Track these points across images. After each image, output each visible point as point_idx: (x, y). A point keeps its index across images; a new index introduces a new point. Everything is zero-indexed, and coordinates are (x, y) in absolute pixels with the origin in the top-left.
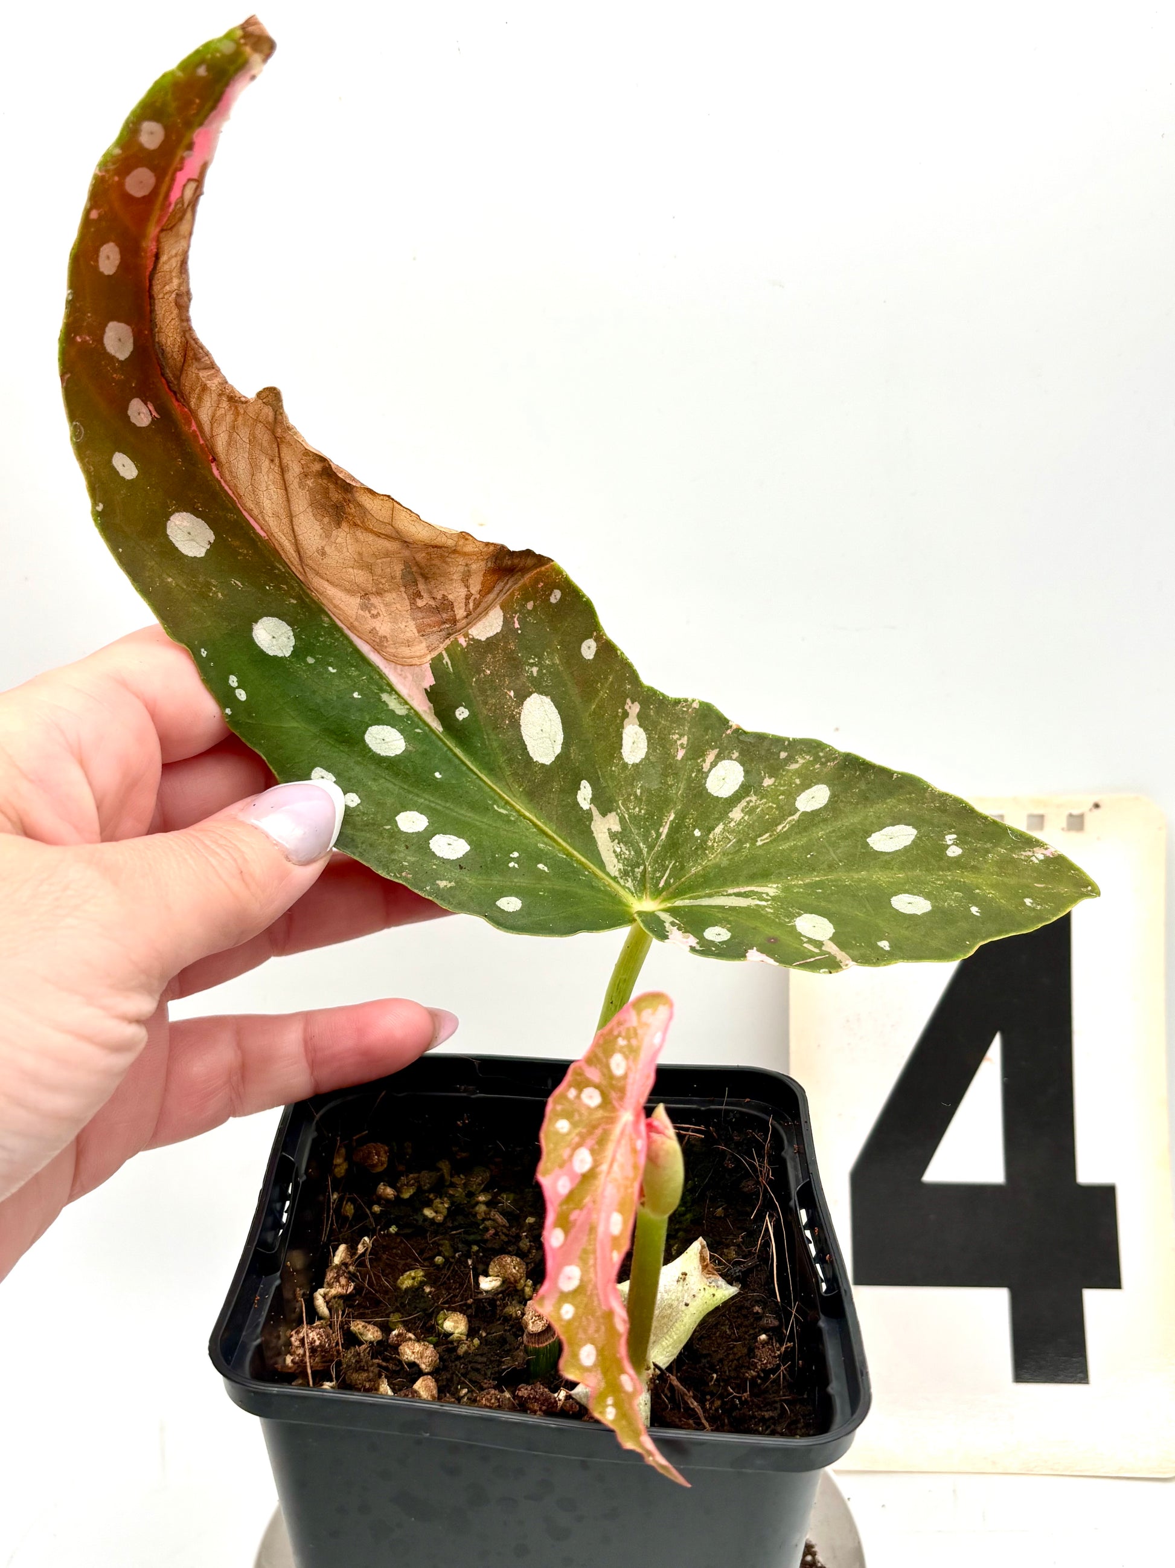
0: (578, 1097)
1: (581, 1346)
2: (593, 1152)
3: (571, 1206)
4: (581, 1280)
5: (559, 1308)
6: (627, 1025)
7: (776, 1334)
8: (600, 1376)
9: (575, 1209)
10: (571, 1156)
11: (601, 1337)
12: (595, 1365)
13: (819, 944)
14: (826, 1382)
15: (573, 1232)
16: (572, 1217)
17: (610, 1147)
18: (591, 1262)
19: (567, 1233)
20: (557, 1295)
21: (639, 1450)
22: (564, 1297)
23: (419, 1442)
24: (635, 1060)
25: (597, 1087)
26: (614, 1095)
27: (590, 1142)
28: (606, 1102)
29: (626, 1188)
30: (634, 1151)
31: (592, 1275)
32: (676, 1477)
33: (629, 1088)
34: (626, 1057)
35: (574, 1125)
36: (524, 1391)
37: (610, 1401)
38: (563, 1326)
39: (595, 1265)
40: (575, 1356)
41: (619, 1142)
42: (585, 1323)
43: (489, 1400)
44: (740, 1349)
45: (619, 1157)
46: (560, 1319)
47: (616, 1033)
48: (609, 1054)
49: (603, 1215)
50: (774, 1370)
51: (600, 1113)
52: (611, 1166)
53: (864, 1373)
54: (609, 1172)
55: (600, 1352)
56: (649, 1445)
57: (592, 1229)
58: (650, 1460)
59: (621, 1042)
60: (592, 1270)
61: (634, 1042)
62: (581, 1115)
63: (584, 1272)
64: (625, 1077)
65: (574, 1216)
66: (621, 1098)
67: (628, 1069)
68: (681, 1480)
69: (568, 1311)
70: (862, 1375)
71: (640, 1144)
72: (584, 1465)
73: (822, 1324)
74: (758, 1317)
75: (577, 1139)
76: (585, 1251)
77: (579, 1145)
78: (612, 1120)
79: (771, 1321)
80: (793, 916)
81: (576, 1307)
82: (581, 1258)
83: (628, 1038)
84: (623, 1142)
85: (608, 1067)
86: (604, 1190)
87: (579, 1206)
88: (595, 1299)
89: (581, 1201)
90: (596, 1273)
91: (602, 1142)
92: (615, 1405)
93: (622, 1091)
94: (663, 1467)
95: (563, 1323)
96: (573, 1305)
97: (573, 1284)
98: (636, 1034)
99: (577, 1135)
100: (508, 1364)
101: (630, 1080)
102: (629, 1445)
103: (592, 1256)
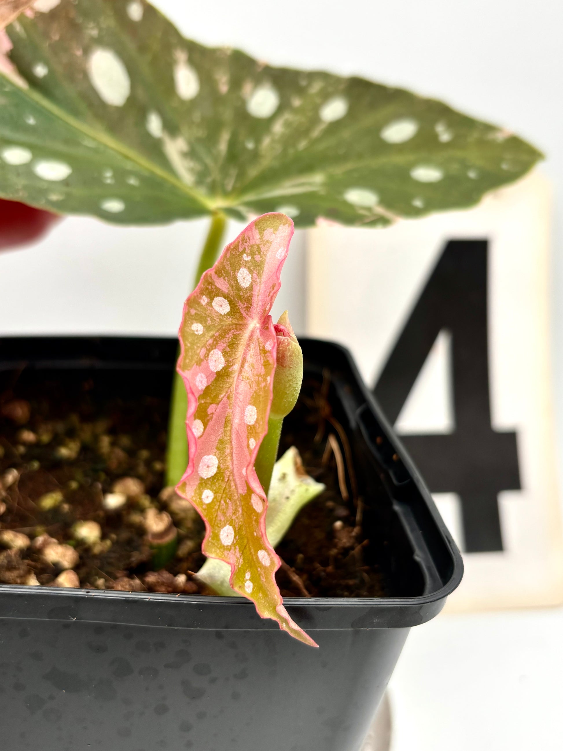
0: (210, 304)
1: (221, 528)
2: (225, 354)
3: (209, 400)
4: (219, 467)
5: (201, 494)
6: (252, 242)
7: (349, 522)
8: (238, 554)
9: (211, 403)
10: (207, 356)
11: (239, 518)
12: (233, 544)
13: (369, 209)
14: (411, 551)
15: (211, 424)
16: (210, 411)
17: (241, 350)
18: (228, 451)
19: (205, 425)
20: (197, 482)
21: (274, 618)
22: (204, 483)
23: (67, 626)
24: (259, 274)
25: (226, 297)
26: (241, 305)
27: (223, 344)
28: (234, 310)
29: (258, 383)
30: (264, 351)
31: (229, 463)
32: (306, 640)
33: (255, 299)
34: (251, 272)
35: (208, 328)
36: (151, 578)
37: (248, 576)
38: (205, 509)
39: (231, 453)
40: (216, 537)
41: (248, 345)
42: (224, 506)
43: (122, 586)
44: (319, 535)
45: (248, 358)
46: (201, 502)
47: (241, 250)
48: (236, 268)
49: (238, 410)
50: (352, 548)
51: (229, 321)
52: (242, 366)
53: (451, 541)
54: (240, 372)
55: (238, 532)
56: (285, 613)
57: (227, 422)
58: (284, 627)
59: (246, 257)
60: (229, 458)
61: (258, 258)
62: (213, 320)
63: (222, 460)
64: (251, 288)
65: (211, 409)
66: (248, 308)
67: (253, 282)
68: (310, 641)
69: (208, 496)
70: (450, 543)
71: (269, 346)
72: (219, 635)
73: (397, 508)
74: (332, 510)
75: (211, 341)
76: (222, 442)
77: (213, 346)
78: (241, 327)
79: (342, 512)
80: (341, 193)
81: (215, 493)
82: (217, 448)
83: (252, 254)
84: (252, 346)
85: (235, 279)
86: (237, 386)
87: (215, 400)
88: (232, 484)
89: (217, 396)
90: (232, 460)
91: (233, 345)
92: (252, 579)
93: (249, 301)
94: (295, 631)
95: (204, 506)
96: (212, 490)
97: (213, 471)
98: (259, 252)
99: (211, 337)
100: (136, 557)
101: (255, 292)
102: (265, 614)
103: (228, 446)
